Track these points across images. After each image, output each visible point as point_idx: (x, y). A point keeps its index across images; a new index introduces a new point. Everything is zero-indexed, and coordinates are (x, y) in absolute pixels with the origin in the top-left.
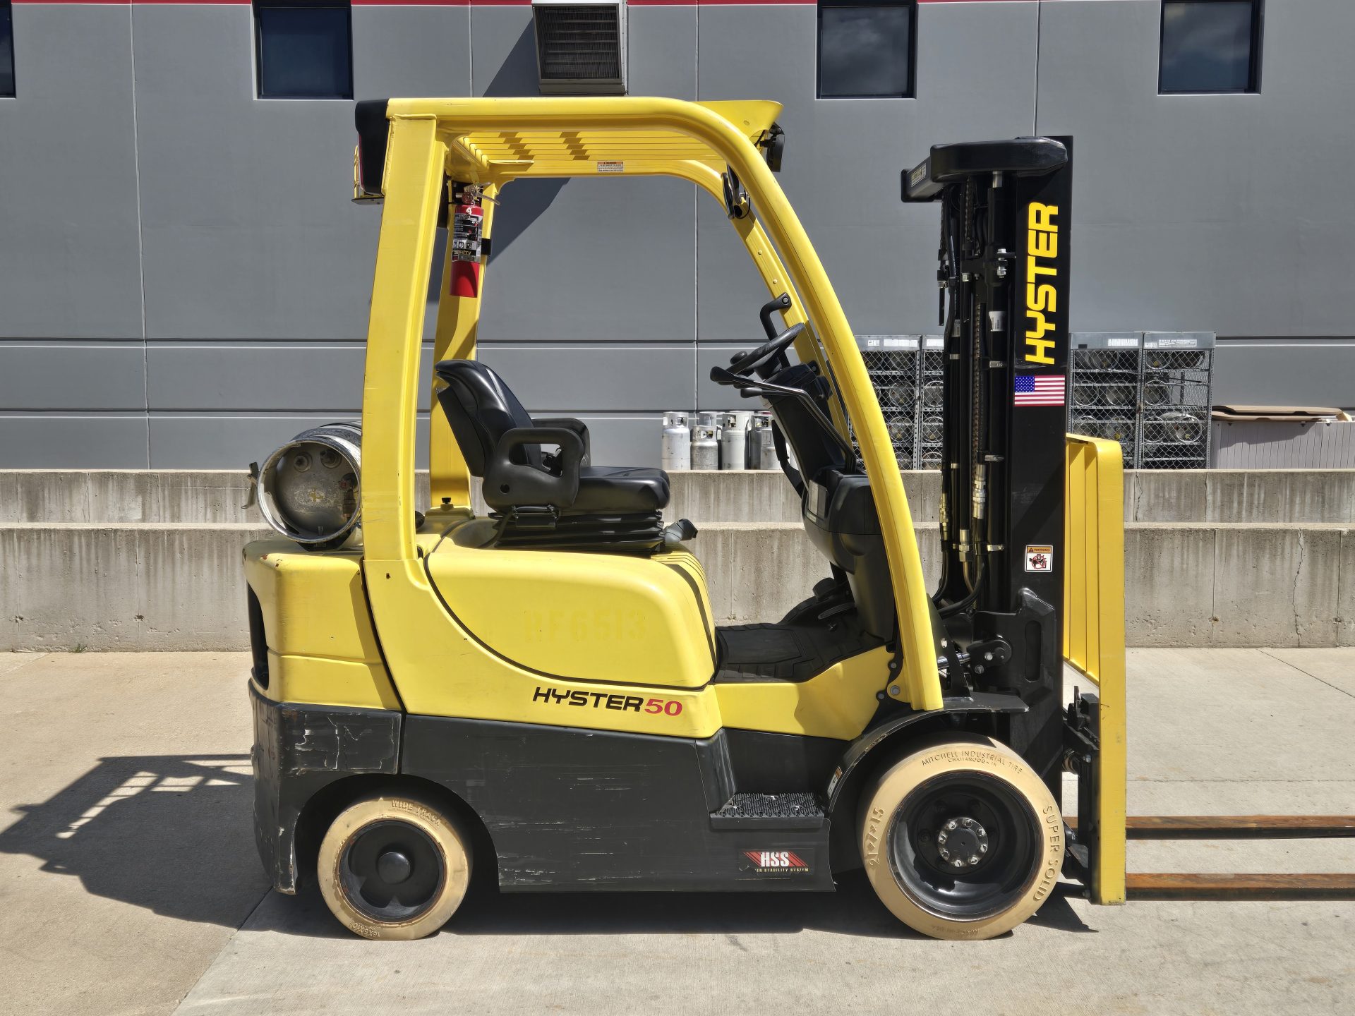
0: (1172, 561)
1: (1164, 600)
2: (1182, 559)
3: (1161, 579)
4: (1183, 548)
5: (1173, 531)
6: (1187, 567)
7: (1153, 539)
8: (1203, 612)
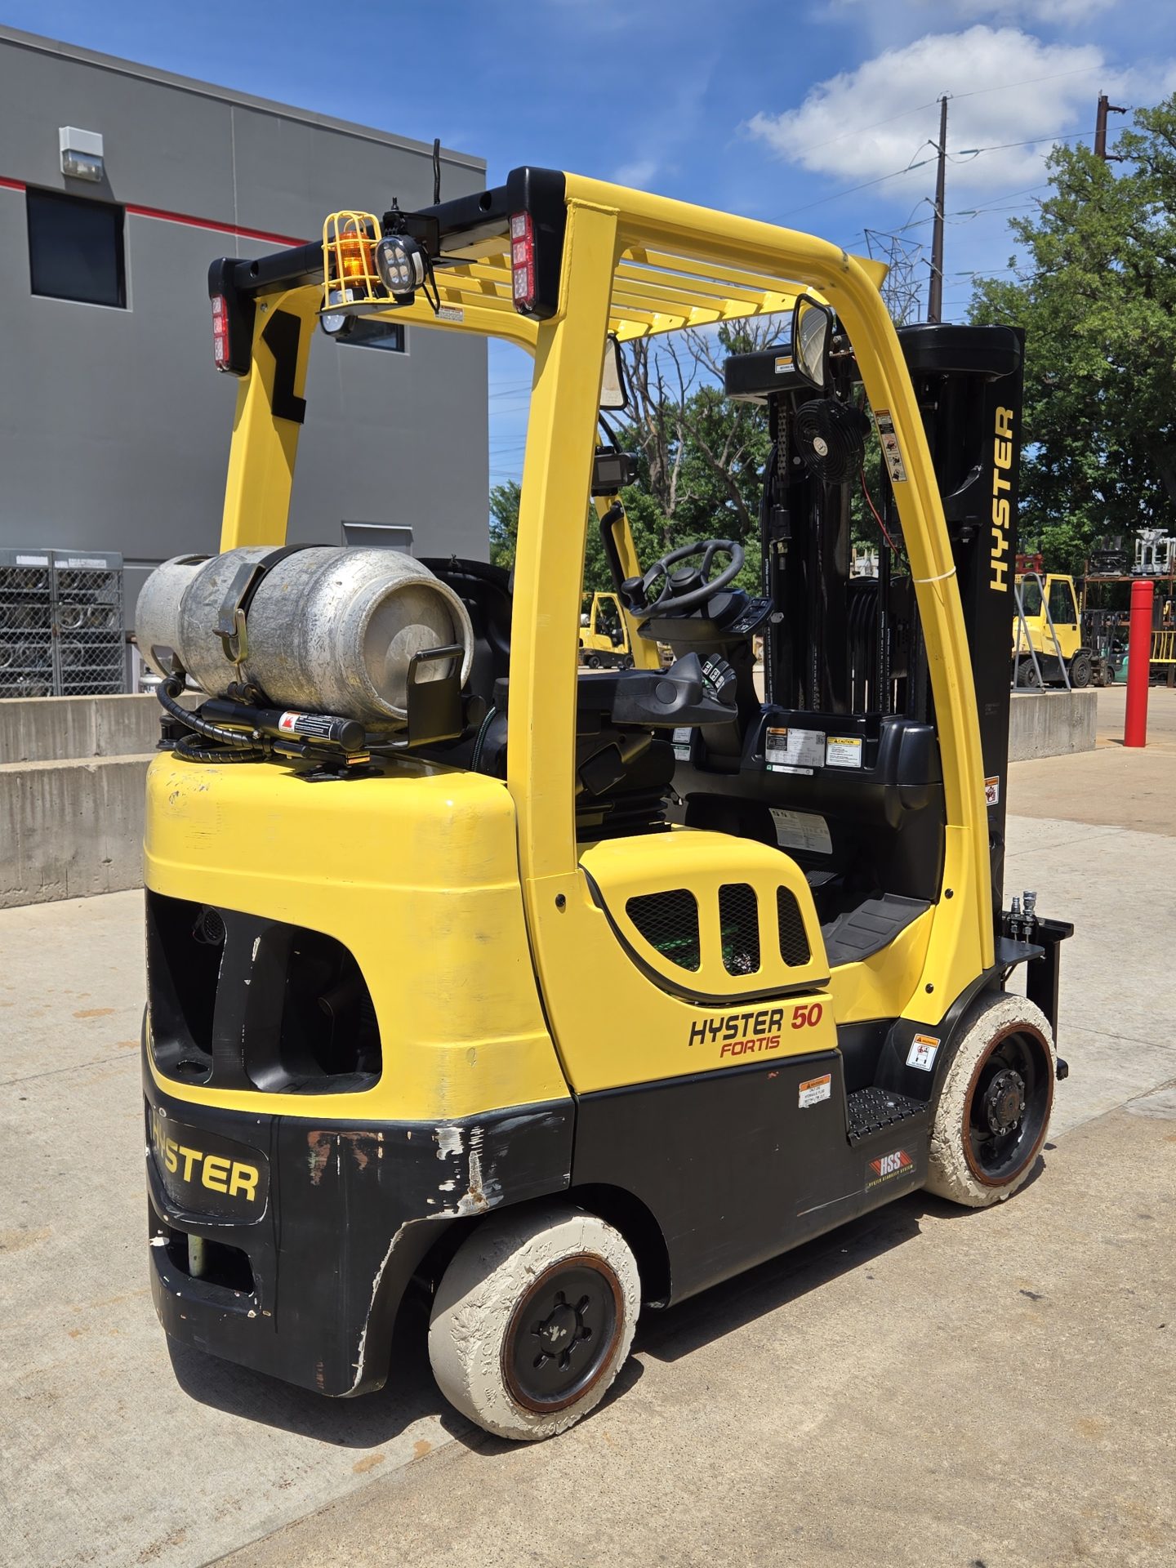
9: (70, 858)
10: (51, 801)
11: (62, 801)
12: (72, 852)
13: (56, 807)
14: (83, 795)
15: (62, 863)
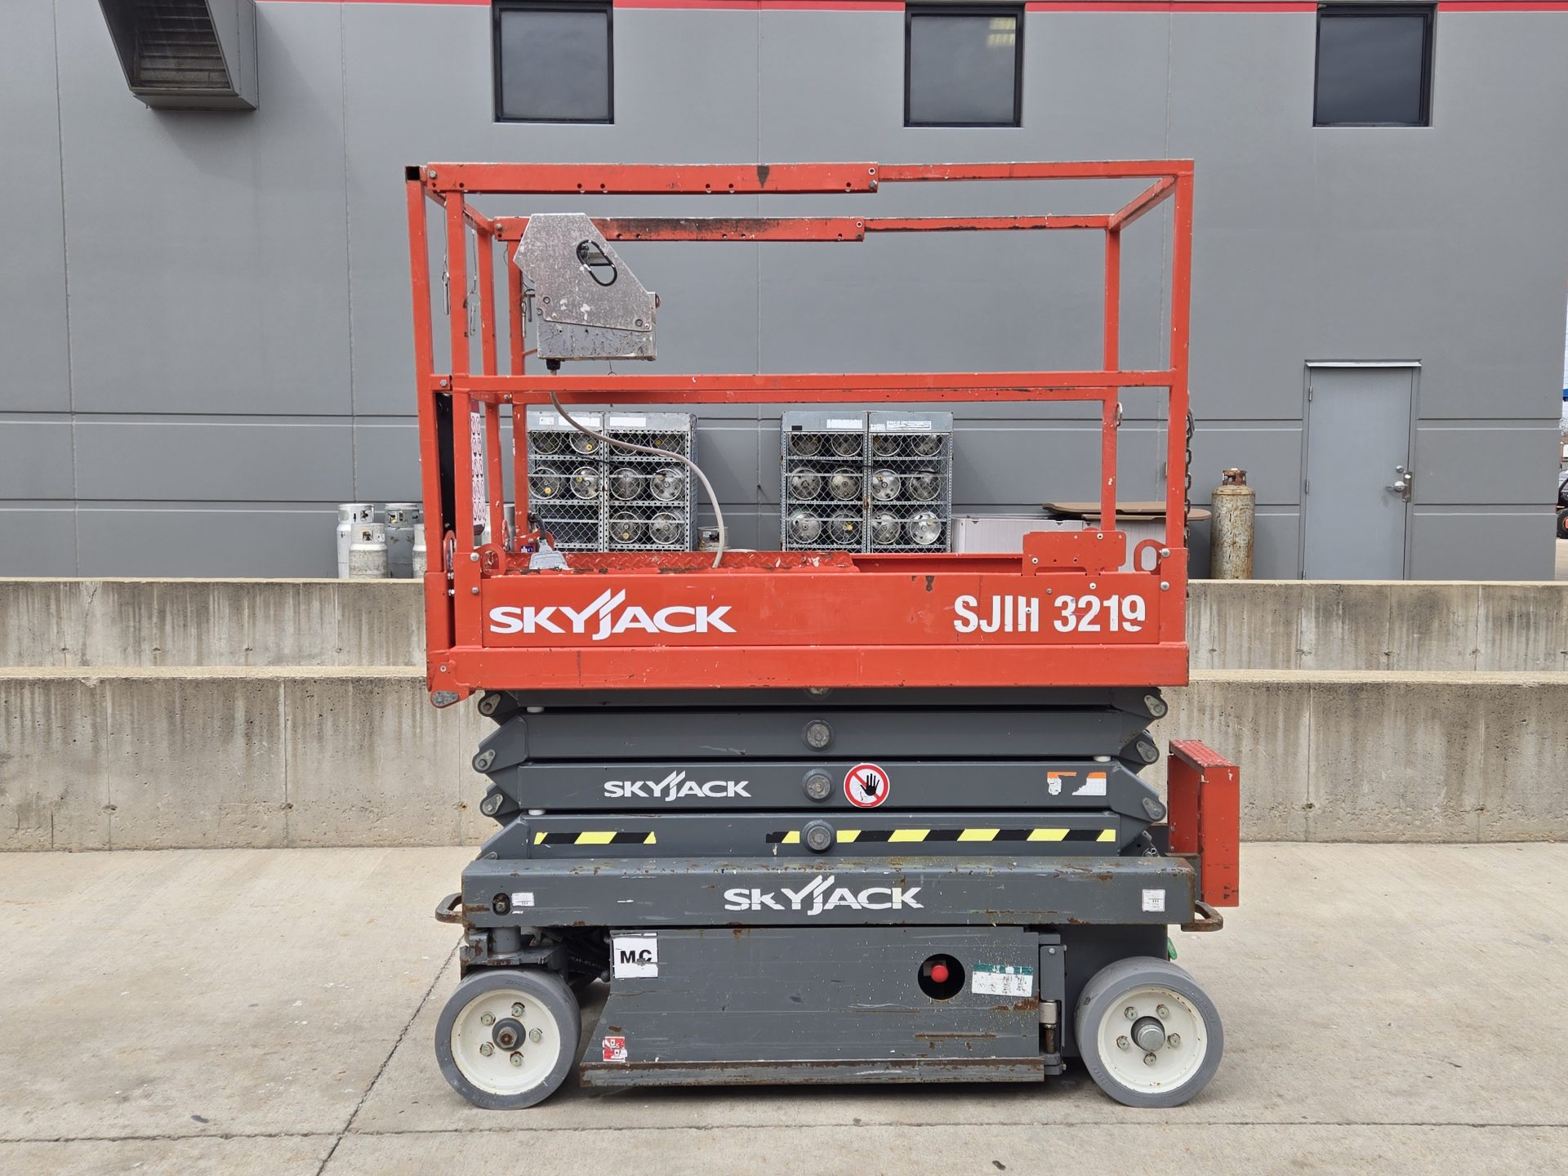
0: (400, 723)
1: (390, 779)
2: (414, 721)
3: (385, 748)
4: (414, 705)
5: (400, 681)
6: (421, 732)
7: (372, 692)
8: (446, 794)
9: (57, 799)
10: (33, 722)
11: (48, 719)
12: (60, 790)
13: (40, 729)
14: (78, 716)
15: (47, 802)
